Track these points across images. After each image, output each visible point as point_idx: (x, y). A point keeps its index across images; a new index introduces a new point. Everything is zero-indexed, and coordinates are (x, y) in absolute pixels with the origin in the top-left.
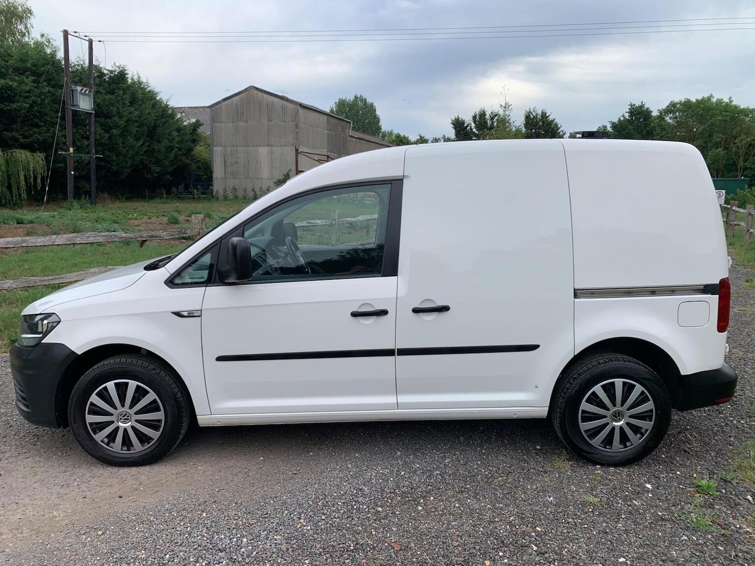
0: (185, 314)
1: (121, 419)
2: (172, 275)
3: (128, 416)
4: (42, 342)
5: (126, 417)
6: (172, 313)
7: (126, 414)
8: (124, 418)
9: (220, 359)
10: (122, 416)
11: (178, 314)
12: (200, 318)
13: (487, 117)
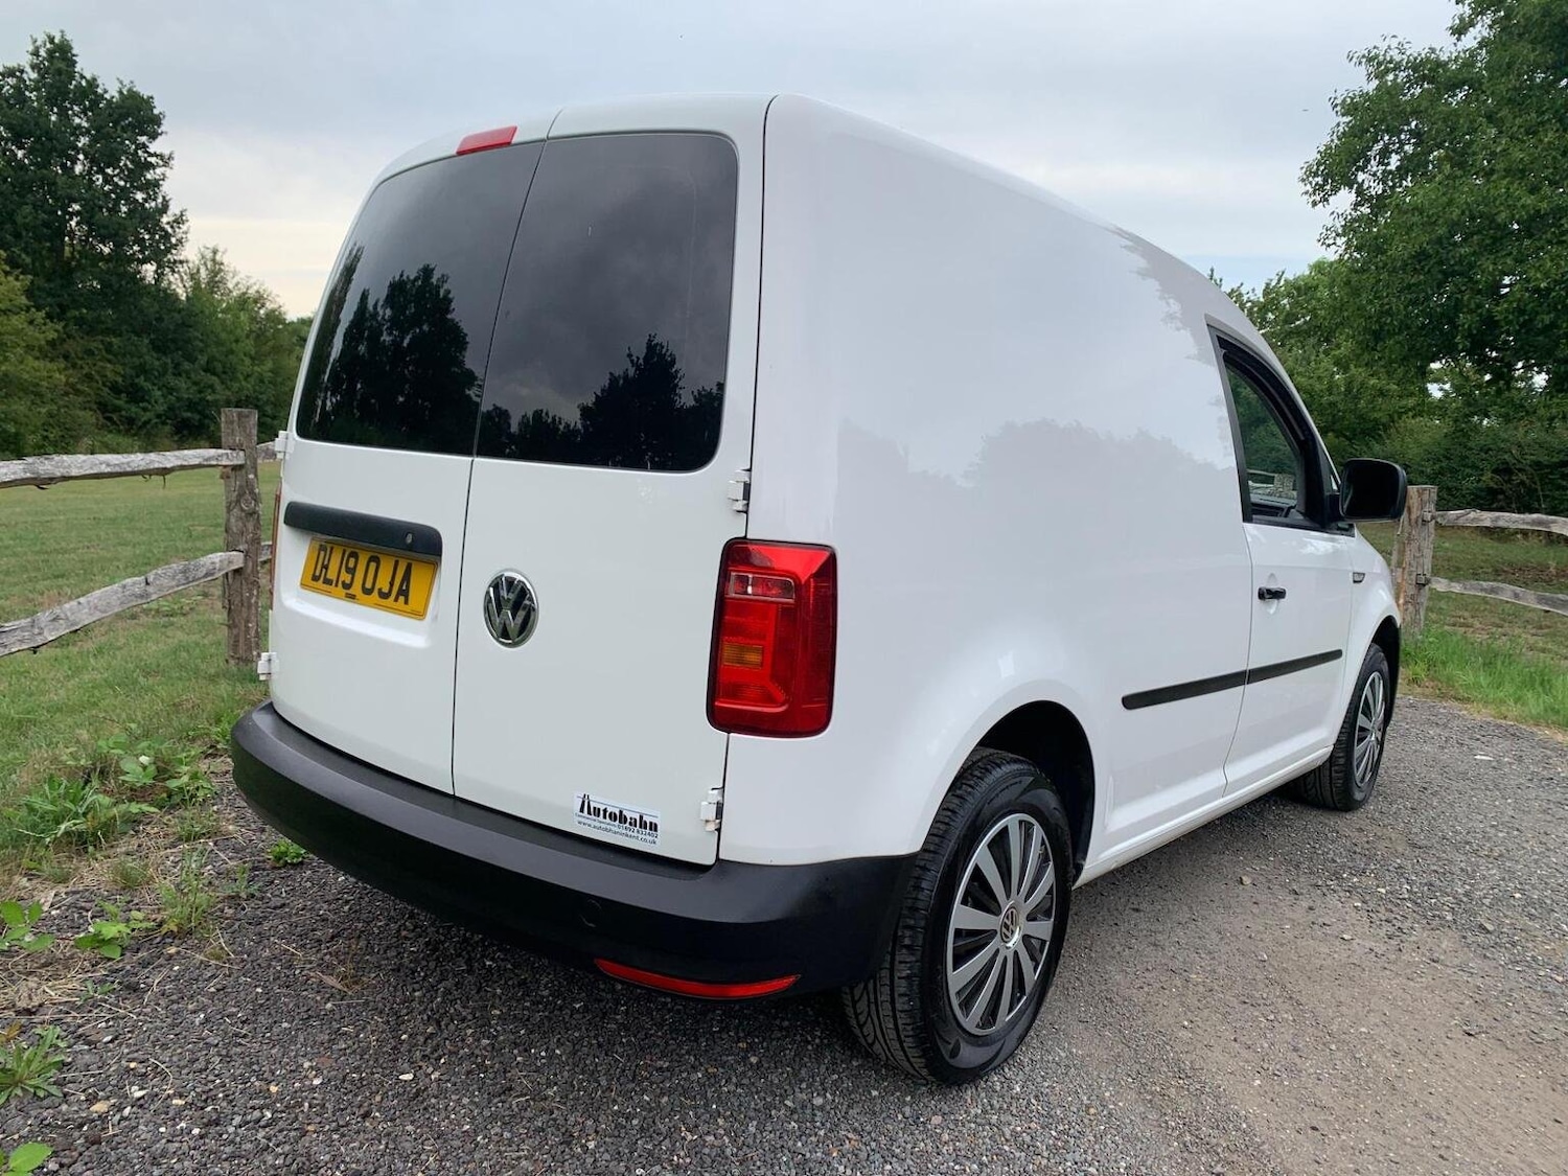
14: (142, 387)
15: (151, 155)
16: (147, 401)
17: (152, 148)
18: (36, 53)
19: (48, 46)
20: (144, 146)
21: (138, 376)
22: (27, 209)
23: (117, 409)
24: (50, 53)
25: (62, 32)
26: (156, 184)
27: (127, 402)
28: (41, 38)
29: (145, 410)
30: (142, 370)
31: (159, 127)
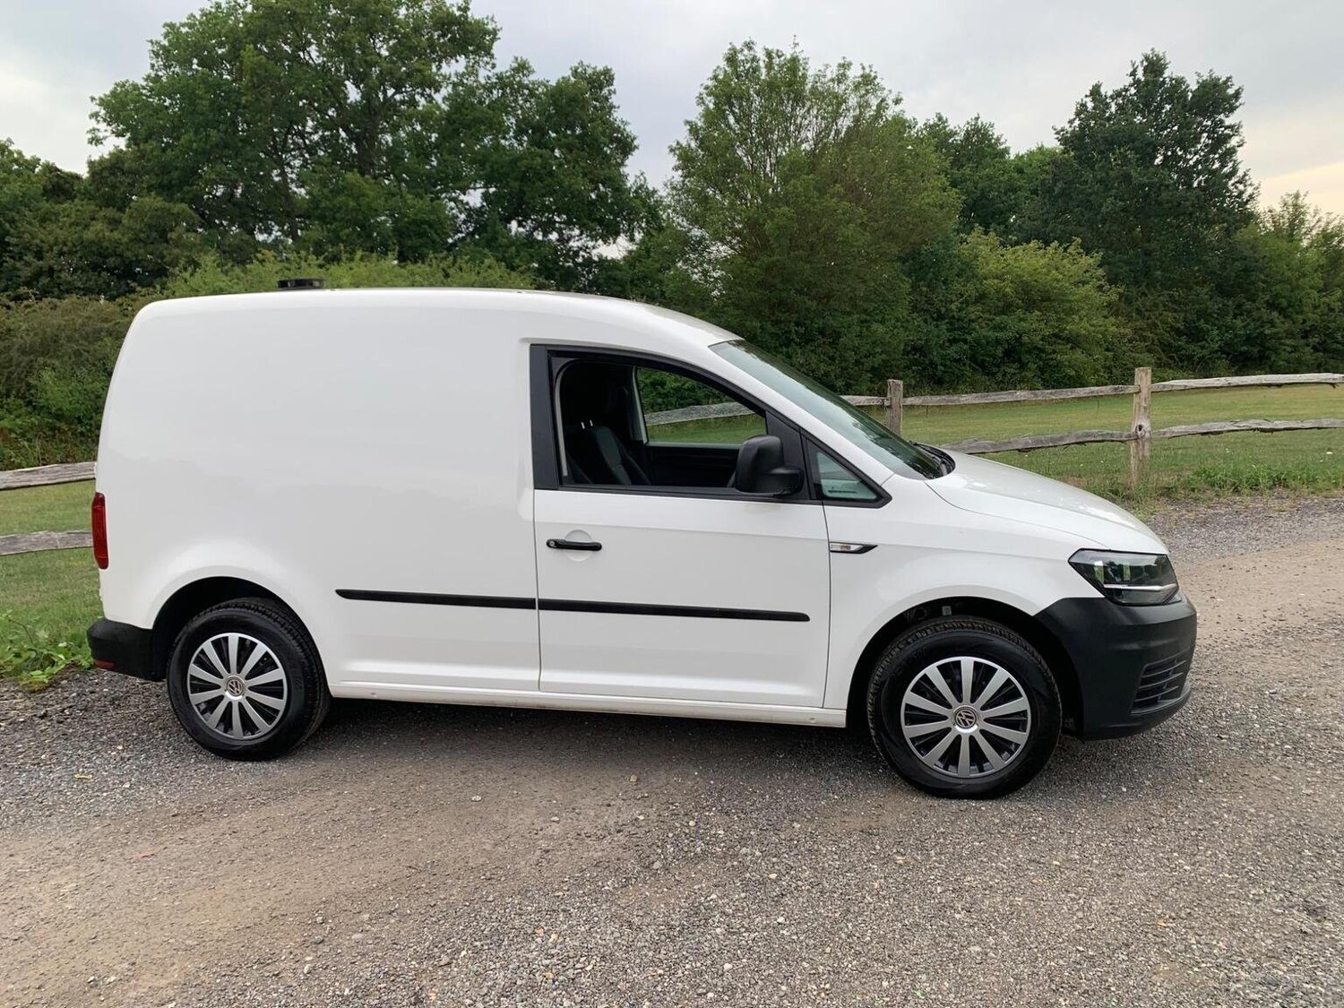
14: (1202, 328)
15: (1227, 128)
16: (1206, 340)
17: (1228, 122)
18: (1133, 74)
19: (1145, 64)
20: (1222, 121)
21: (1199, 320)
22: (1109, 200)
23: (1179, 349)
24: (1145, 70)
25: (1153, 49)
26: (1232, 151)
27: (1187, 342)
28: (1139, 59)
29: (1203, 347)
30: (1203, 314)
31: (1236, 101)
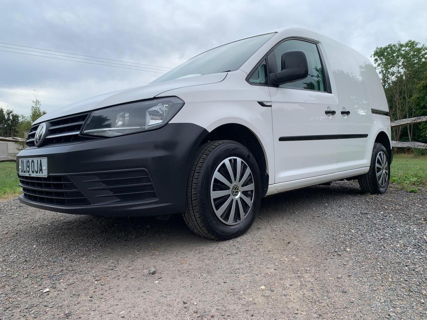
0: (265, 103)
1: (234, 192)
2: (248, 75)
3: (237, 189)
4: (169, 123)
5: (236, 190)
6: (258, 102)
7: (236, 187)
8: (235, 191)
9: (282, 139)
10: (234, 189)
11: (262, 104)
12: (270, 107)
13: (5, 112)
